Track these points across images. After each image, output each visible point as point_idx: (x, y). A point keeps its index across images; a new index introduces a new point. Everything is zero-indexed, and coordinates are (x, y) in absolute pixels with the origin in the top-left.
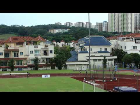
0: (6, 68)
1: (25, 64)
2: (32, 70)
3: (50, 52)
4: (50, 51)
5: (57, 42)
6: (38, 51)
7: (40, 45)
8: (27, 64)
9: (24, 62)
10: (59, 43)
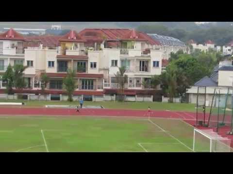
0: (59, 93)
1: (99, 88)
2: (112, 100)
3: (154, 66)
4: (154, 62)
5: (198, 44)
6: (129, 61)
7: (133, 47)
8: (104, 88)
9: (97, 83)
10: (202, 45)
